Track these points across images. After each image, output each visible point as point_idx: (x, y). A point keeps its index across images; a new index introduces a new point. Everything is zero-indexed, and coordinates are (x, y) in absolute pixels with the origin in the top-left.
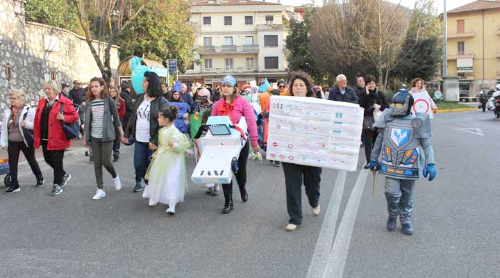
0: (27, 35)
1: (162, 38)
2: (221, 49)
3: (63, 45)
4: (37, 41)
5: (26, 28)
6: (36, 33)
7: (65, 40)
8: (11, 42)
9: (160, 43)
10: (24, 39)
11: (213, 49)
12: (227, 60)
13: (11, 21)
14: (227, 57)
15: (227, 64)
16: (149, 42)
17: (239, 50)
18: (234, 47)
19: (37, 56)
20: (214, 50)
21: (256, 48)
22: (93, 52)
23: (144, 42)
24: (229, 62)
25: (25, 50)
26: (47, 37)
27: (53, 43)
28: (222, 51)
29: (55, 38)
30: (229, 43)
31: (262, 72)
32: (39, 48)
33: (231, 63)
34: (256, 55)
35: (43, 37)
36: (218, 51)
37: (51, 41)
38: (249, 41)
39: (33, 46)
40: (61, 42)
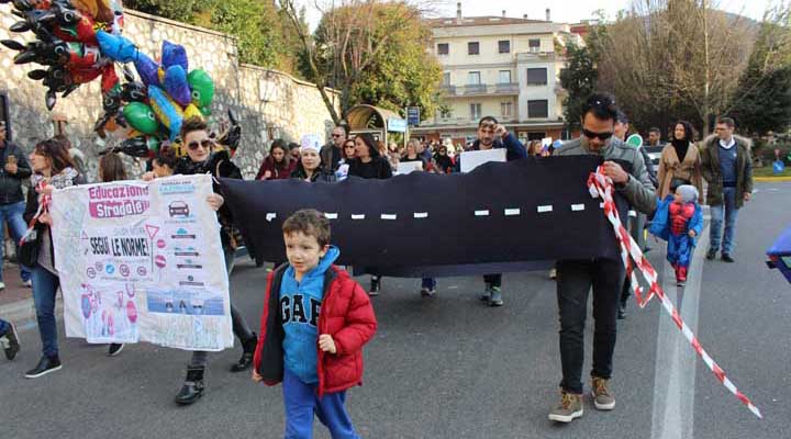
0: (240, 81)
1: (398, 79)
2: (464, 90)
3: (280, 92)
4: (251, 88)
5: (240, 73)
6: (250, 77)
7: (282, 85)
8: (223, 90)
9: (396, 85)
10: (238, 87)
11: (452, 89)
12: (473, 106)
13: (223, 64)
14: (473, 102)
15: (473, 112)
16: (381, 85)
17: (490, 92)
18: (482, 87)
19: (251, 108)
20: (454, 92)
21: (515, 88)
22: (326, 100)
23: (375, 85)
24: (476, 108)
25: (239, 100)
26: (263, 83)
27: (269, 91)
28: (466, 92)
29: (271, 84)
30: (475, 82)
31: (525, 122)
32: (254, 97)
33: (479, 111)
34: (516, 97)
35: (258, 83)
36: (460, 93)
37: (267, 87)
38: (505, 78)
39: (247, 95)
40: (278, 87)
